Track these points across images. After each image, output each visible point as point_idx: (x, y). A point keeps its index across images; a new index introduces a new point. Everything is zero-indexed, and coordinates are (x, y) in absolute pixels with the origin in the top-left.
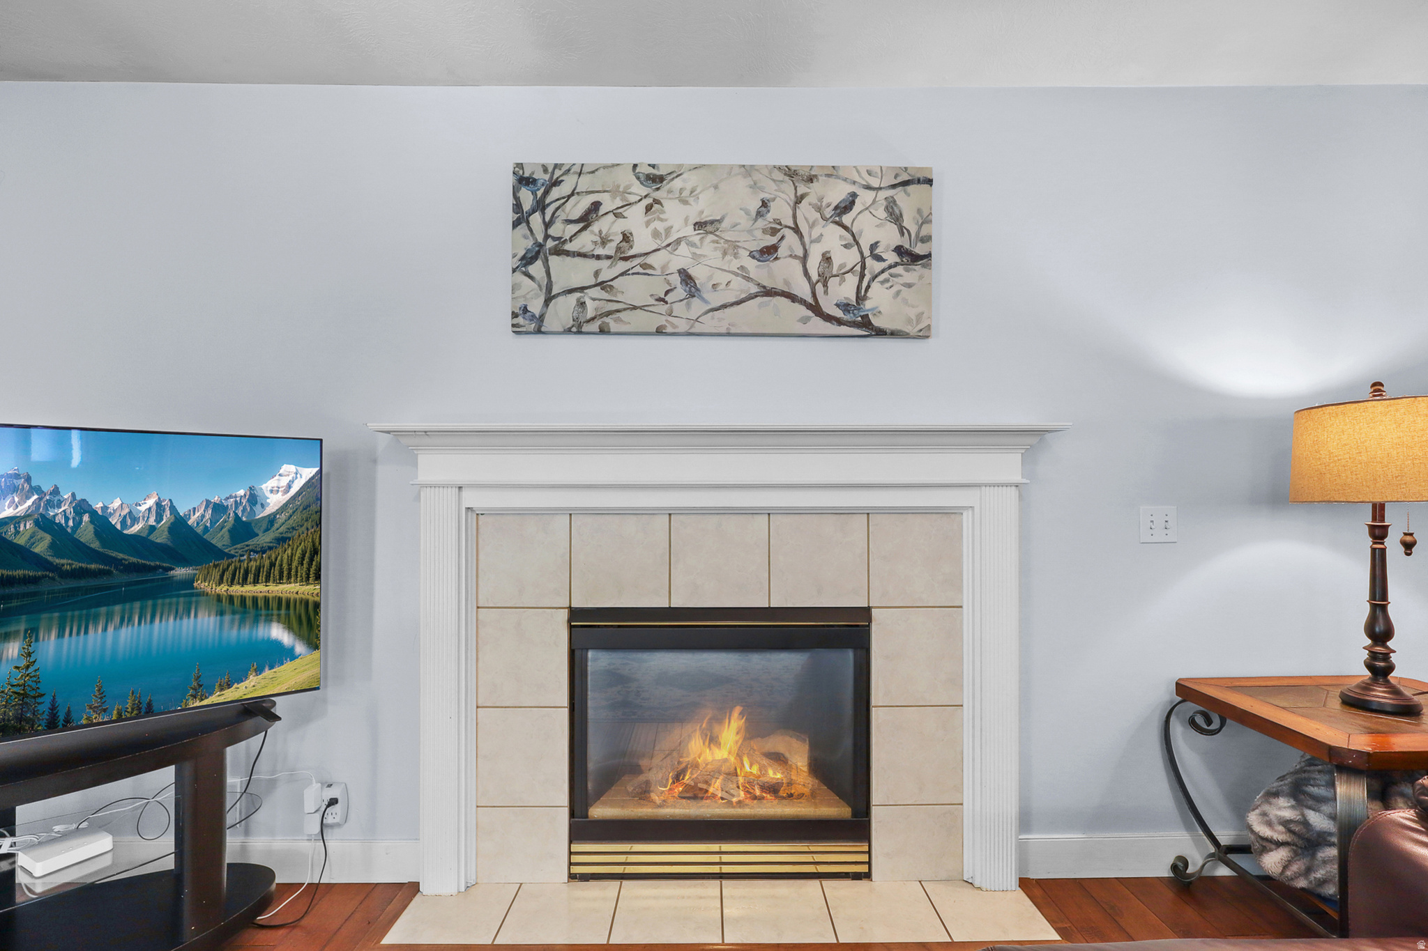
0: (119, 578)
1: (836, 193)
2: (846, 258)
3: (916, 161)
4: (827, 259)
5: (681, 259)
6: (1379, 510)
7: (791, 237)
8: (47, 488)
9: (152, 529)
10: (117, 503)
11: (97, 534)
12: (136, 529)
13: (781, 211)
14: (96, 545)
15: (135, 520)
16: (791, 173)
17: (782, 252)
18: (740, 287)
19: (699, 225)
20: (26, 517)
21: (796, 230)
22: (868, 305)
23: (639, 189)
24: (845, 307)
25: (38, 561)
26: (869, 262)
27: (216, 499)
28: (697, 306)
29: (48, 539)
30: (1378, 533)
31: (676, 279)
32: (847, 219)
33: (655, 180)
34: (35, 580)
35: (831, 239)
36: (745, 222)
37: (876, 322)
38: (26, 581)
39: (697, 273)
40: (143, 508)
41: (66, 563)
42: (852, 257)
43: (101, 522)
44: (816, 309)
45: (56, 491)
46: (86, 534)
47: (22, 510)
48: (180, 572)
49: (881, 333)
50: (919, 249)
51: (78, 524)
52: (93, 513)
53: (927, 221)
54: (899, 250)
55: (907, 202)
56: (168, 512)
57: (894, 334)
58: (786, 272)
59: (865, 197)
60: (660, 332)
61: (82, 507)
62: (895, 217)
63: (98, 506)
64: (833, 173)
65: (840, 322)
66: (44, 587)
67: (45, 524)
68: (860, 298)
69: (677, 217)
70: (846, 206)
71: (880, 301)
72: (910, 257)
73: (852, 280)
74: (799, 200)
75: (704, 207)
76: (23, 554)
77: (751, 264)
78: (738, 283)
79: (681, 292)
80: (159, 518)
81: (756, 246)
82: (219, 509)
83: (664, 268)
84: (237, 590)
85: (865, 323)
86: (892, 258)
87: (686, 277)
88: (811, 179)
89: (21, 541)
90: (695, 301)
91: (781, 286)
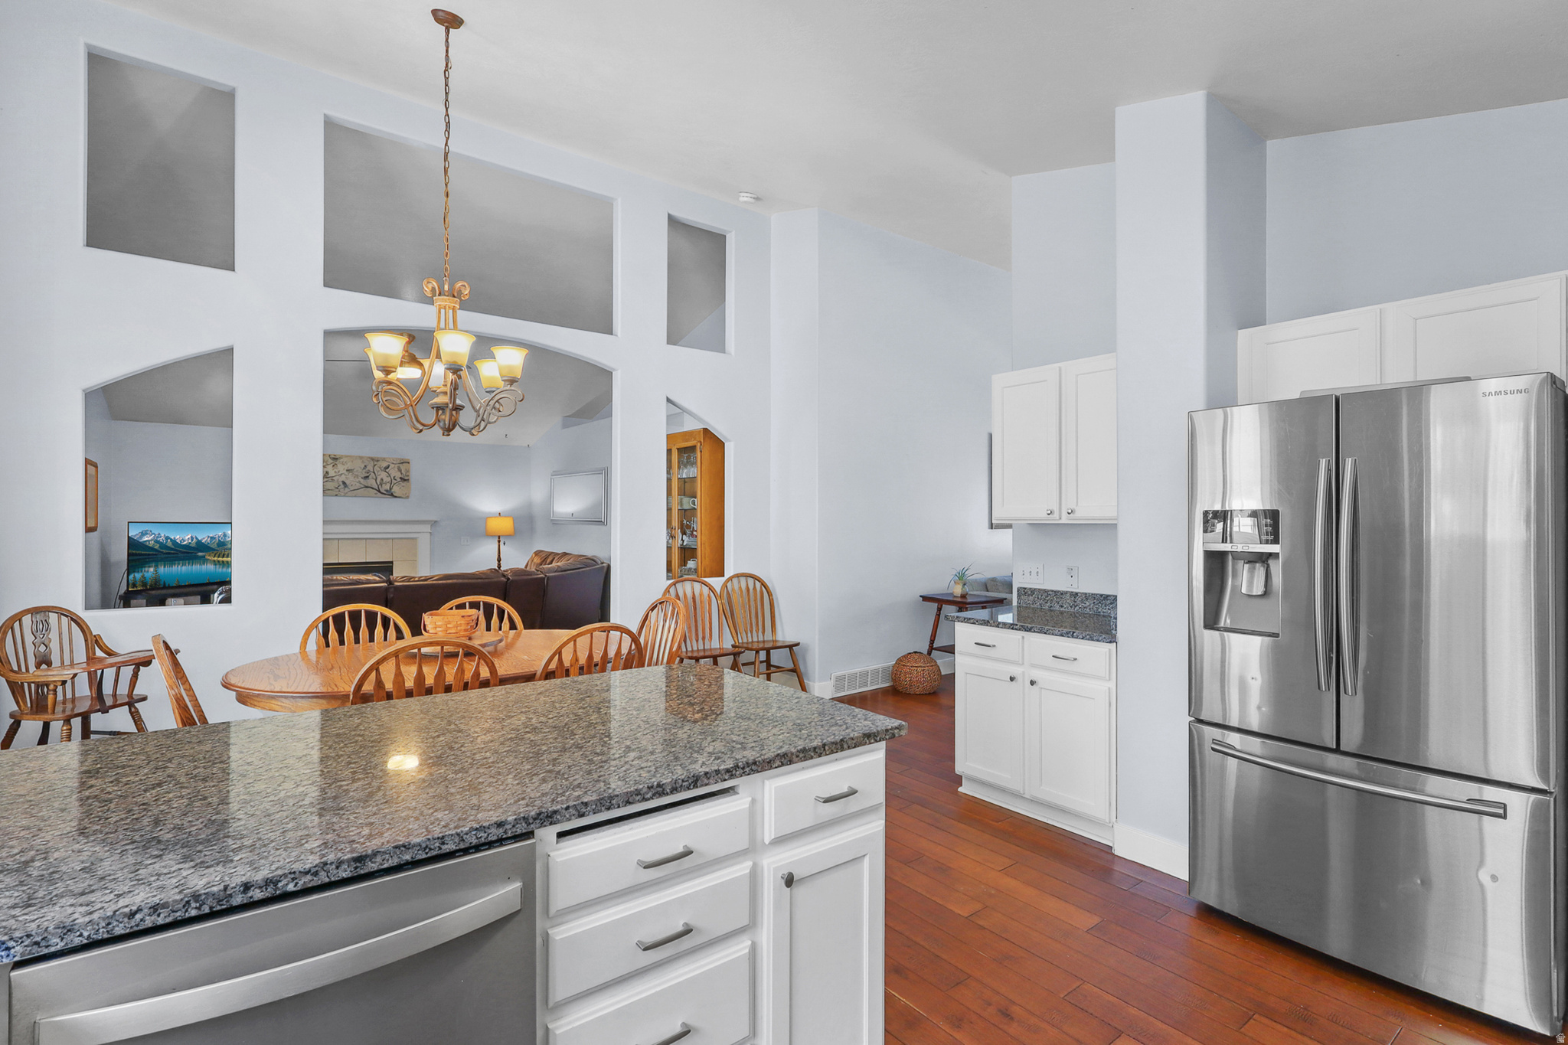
0: (180, 555)
1: (385, 464)
2: (387, 479)
3: (407, 457)
4: (382, 480)
5: (343, 478)
6: (499, 537)
7: (372, 474)
8: (157, 533)
9: (190, 543)
10: (178, 537)
11: (173, 544)
12: (185, 543)
13: (370, 468)
14: (173, 547)
15: (184, 541)
16: (373, 459)
17: (370, 477)
18: (358, 485)
19: (347, 470)
20: (151, 540)
21: (374, 473)
22: (393, 490)
23: (330, 461)
24: (387, 491)
25: (156, 550)
26: (393, 481)
27: (211, 535)
28: (347, 490)
29: (158, 545)
30: (499, 541)
31: (341, 483)
32: (387, 470)
33: (335, 459)
34: (156, 555)
35: (383, 475)
36: (360, 470)
37: (395, 494)
38: (153, 554)
39: (347, 482)
40: (187, 538)
41: (164, 551)
42: (389, 479)
43: (174, 541)
44: (379, 491)
45: (159, 534)
46: (169, 544)
47: (150, 538)
48: (200, 554)
49: (396, 497)
50: (406, 478)
51: (167, 542)
52: (171, 539)
53: (408, 472)
54: (401, 478)
55: (403, 467)
56: (195, 539)
57: (399, 497)
58: (371, 482)
59: (392, 466)
60: (336, 495)
61: (167, 538)
62: (400, 471)
63: (172, 537)
64: (384, 459)
65: (385, 494)
66: (159, 556)
67: (157, 542)
68: (390, 489)
69: (341, 468)
70: (388, 467)
71: (396, 490)
72: (403, 480)
73: (389, 485)
74: (375, 465)
75: (349, 466)
76: (152, 549)
77: (362, 480)
78: (358, 484)
79: (342, 486)
80: (192, 540)
81: (363, 476)
82: (212, 538)
83: (338, 480)
84: (220, 559)
85: (392, 495)
86: (399, 480)
87: (344, 483)
88: (378, 461)
89: (151, 546)
90: (346, 489)
91: (370, 486)
